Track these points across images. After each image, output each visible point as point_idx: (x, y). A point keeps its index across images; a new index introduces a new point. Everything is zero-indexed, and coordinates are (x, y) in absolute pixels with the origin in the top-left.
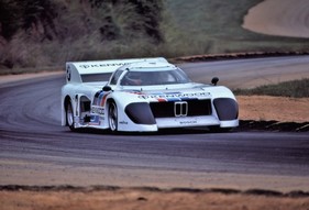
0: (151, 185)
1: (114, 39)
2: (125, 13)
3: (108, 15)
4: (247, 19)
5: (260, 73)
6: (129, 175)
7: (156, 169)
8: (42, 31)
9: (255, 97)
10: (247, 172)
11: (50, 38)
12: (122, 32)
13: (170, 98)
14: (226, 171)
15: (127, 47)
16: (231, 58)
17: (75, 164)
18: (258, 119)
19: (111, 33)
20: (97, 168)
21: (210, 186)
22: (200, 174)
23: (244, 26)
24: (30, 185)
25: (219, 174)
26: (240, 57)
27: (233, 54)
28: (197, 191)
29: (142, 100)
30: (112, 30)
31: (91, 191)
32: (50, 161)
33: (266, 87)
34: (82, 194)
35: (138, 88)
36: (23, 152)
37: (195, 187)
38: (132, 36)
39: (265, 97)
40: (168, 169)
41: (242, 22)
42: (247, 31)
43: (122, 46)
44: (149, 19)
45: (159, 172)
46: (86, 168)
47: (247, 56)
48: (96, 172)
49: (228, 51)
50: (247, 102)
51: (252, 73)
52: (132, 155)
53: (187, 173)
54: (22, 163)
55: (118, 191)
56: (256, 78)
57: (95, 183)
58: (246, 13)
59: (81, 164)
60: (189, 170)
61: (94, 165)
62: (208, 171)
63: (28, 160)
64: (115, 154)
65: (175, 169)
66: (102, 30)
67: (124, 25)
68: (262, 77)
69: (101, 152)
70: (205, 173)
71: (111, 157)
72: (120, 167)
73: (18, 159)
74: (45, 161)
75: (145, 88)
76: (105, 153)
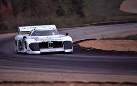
0: (79, 80)
1: (62, 16)
2: (67, 4)
3: (60, 5)
4: (122, 6)
5: (128, 30)
6: (70, 76)
7: (81, 73)
8: (31, 13)
9: (126, 41)
10: (122, 74)
11: (34, 16)
12: (66, 13)
13: (47, 41)
14: (113, 74)
15: (68, 19)
16: (114, 23)
17: (46, 72)
18: (127, 50)
19: (61, 13)
20: (55, 73)
21: (105, 81)
22: (102, 75)
23: (120, 9)
24: (26, 81)
25: (110, 75)
26: (119, 23)
27: (116, 22)
28: (100, 83)
29: (36, 42)
30: (62, 12)
31: (53, 84)
32: (35, 70)
33: (130, 36)
34: (49, 85)
35: (36, 37)
36: (23, 66)
37: (99, 81)
38: (70, 14)
39: (130, 41)
40: (87, 73)
41: (119, 7)
42: (122, 11)
43: (66, 19)
44: (78, 7)
45: (83, 75)
46: (50, 73)
47: (122, 23)
48: (55, 75)
49: (113, 21)
50: (122, 43)
51: (124, 30)
52: (71, 67)
53: (95, 75)
54: (22, 71)
55: (65, 83)
56: (126, 32)
57: (55, 80)
58: (121, 3)
59: (48, 72)
60: (96, 74)
61: (54, 72)
62: (105, 74)
63: (25, 70)
64: (64, 67)
65: (90, 73)
66: (57, 12)
67: (67, 10)
68: (128, 32)
69: (58, 66)
70: (103, 75)
71: (62, 68)
72: (66, 72)
73: (21, 70)
74: (33, 71)
75: (39, 37)
76: (59, 67)
